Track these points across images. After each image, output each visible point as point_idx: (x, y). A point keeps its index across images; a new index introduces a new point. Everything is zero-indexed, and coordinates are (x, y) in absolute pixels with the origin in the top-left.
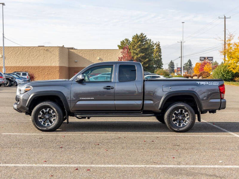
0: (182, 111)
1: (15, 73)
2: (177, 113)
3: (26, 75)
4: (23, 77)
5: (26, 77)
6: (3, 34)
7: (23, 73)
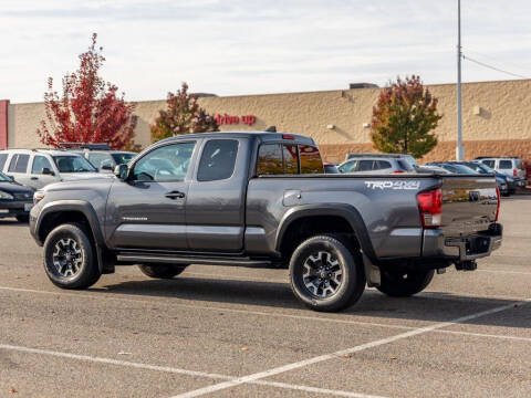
0: (324, 256)
1: (480, 161)
2: (314, 260)
3: (510, 167)
4: (501, 172)
5: (509, 172)
6: (459, 47)
7: (501, 162)
